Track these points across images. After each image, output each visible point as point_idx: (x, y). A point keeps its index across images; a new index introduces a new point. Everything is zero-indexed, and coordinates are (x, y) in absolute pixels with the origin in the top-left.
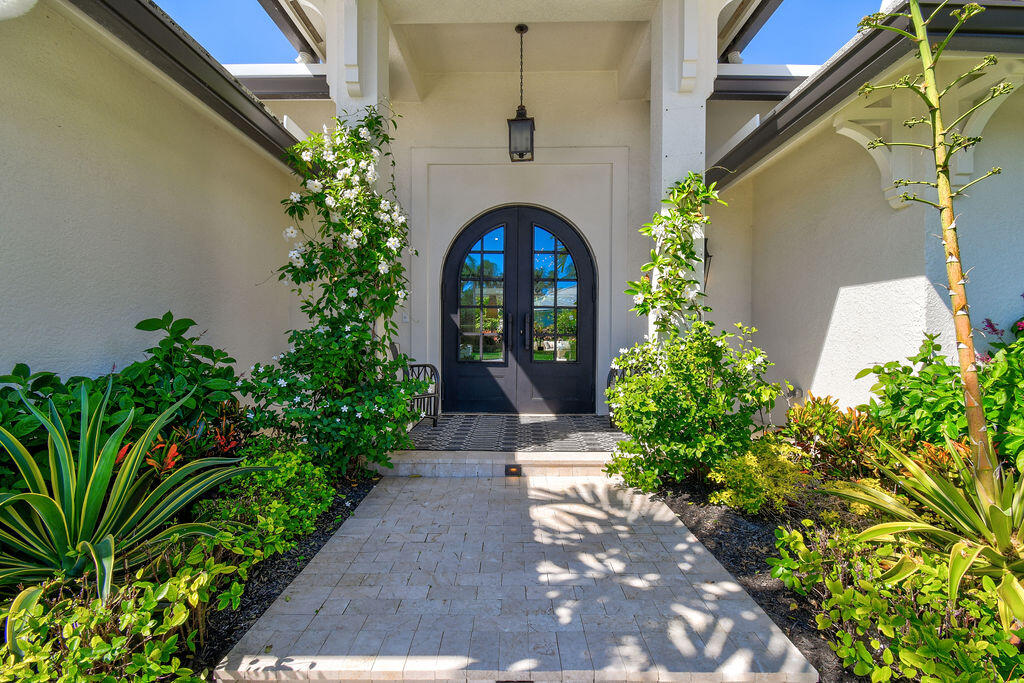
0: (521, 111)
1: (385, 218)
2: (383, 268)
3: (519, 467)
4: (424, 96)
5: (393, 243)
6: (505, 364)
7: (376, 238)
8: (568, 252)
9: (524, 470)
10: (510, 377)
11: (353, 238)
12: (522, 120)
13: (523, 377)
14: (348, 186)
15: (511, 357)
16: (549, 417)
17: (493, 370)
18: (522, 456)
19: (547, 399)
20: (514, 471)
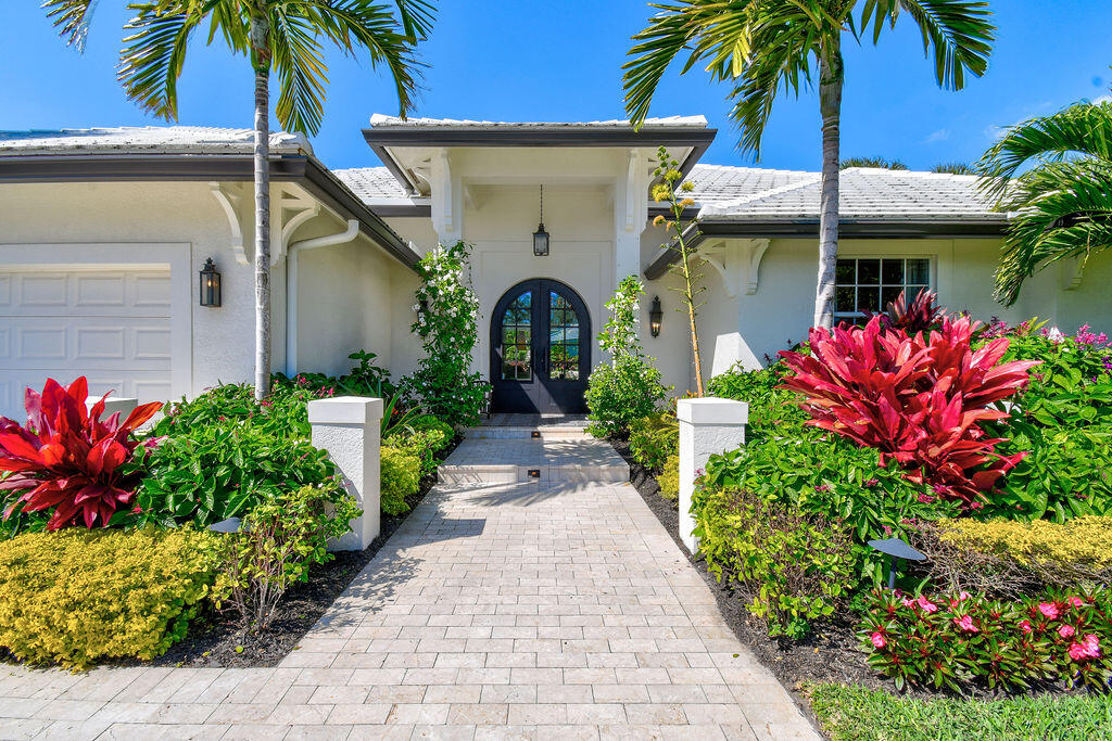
0: (541, 228)
1: (468, 300)
2: (468, 327)
3: (539, 433)
4: (478, 208)
5: (473, 314)
6: (532, 382)
7: (465, 310)
8: (572, 308)
9: (542, 434)
10: (535, 390)
11: (454, 311)
12: (541, 232)
13: (544, 390)
14: (449, 284)
15: (536, 378)
16: (562, 415)
17: (523, 386)
18: (540, 429)
19: (559, 405)
20: (538, 435)
